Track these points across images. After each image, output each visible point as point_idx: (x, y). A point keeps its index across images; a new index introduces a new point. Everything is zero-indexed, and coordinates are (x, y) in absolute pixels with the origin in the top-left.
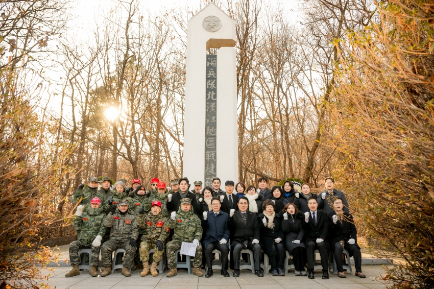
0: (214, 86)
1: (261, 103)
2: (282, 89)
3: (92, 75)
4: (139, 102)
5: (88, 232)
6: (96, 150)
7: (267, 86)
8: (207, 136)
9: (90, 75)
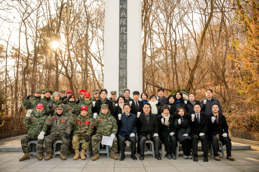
0: (125, 23)
1: (158, 37)
2: (172, 27)
5: (34, 128)
6: (45, 70)
7: (162, 25)
8: (120, 59)
9: (38, 17)
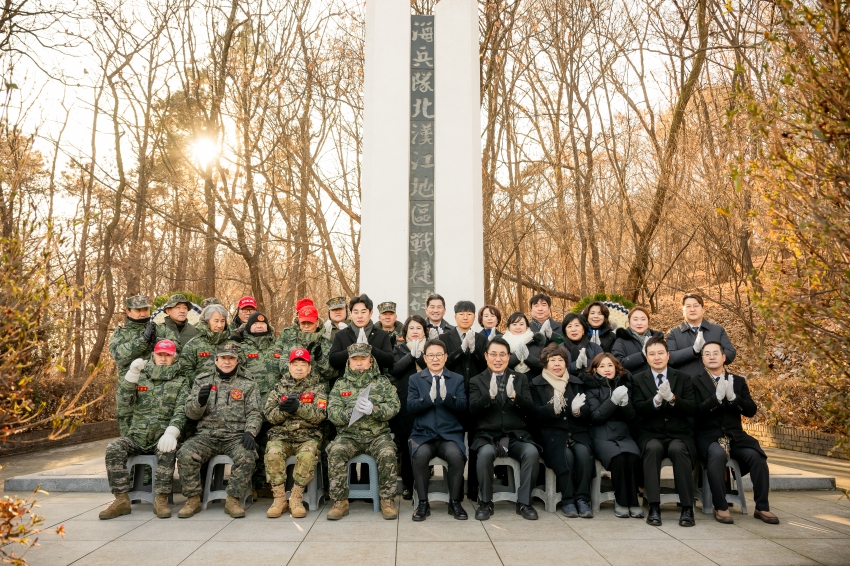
0: (427, 87)
3: (157, 66)
4: (262, 125)
8: (413, 200)
9: (154, 66)
